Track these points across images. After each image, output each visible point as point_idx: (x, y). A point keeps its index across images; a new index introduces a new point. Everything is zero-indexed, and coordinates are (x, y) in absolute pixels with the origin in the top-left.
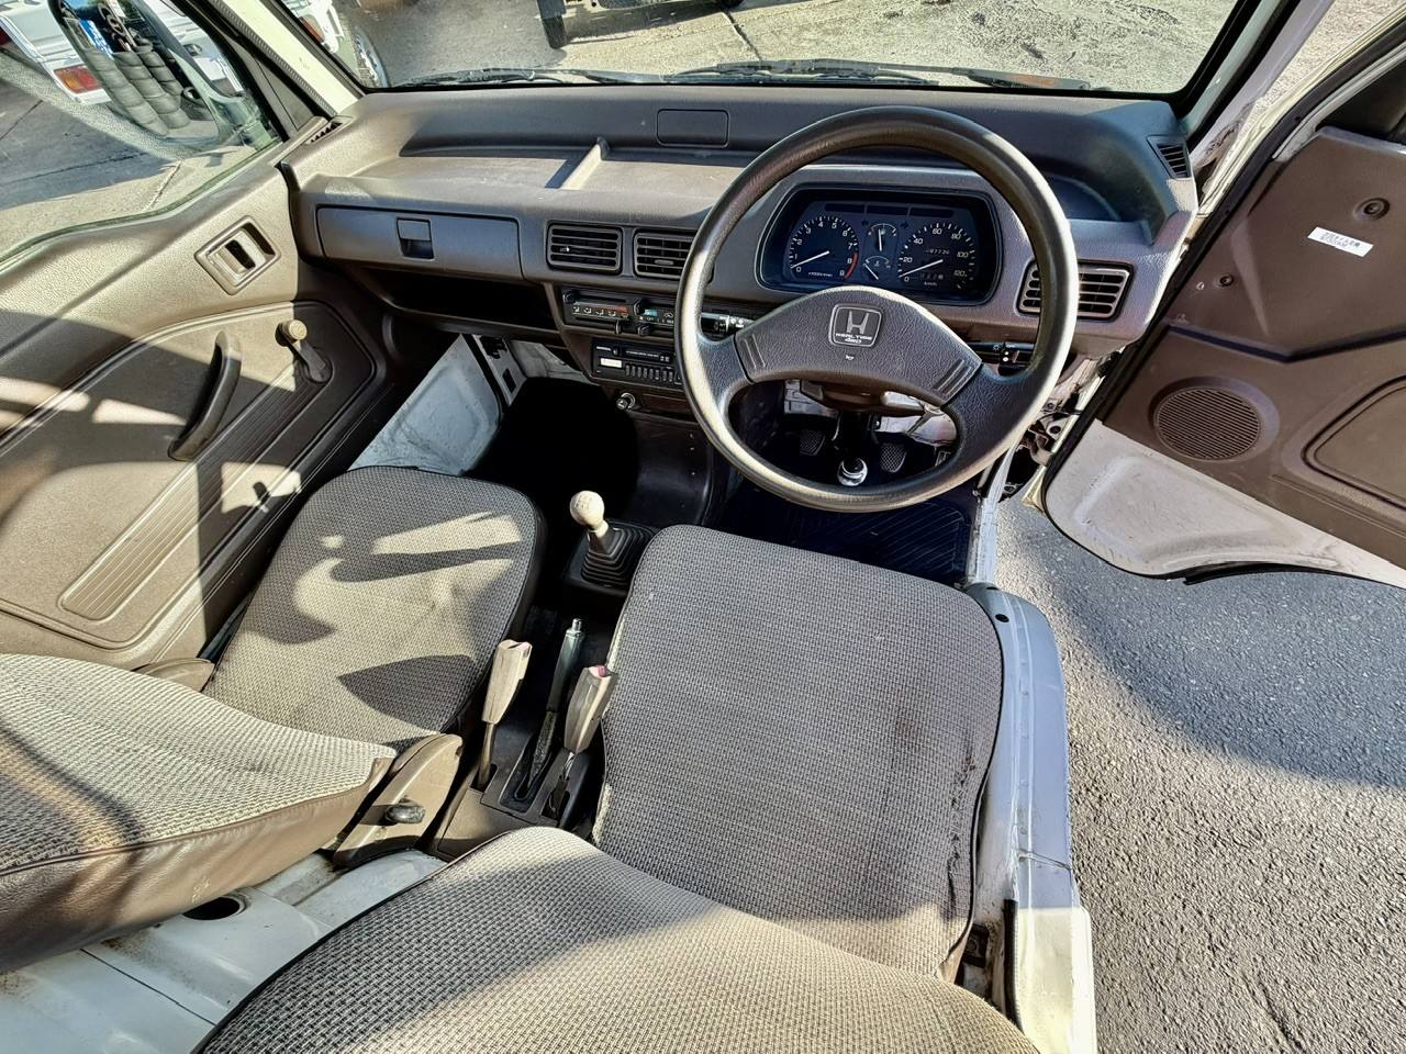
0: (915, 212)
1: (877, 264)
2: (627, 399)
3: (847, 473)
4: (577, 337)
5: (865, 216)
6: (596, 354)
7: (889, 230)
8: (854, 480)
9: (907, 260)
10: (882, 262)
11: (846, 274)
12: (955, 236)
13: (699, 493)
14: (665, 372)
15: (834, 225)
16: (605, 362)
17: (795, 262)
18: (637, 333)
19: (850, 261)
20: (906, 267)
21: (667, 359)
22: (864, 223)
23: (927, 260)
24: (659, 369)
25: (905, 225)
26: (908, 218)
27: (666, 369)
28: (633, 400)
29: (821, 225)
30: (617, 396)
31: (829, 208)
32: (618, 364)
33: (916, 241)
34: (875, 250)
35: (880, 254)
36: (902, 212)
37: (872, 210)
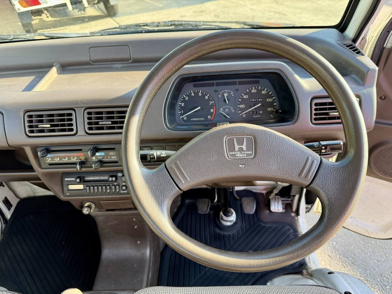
0: (240, 83)
1: (227, 110)
2: (89, 207)
3: (225, 218)
4: (51, 176)
5: (215, 88)
6: (65, 183)
7: (229, 93)
8: (230, 221)
9: (242, 106)
10: (229, 109)
11: (211, 117)
12: (263, 92)
13: (144, 254)
14: (113, 187)
15: (200, 94)
16: (71, 187)
17: (182, 115)
18: (92, 167)
19: (212, 110)
20: (243, 110)
21: (114, 179)
22: (216, 91)
23: (252, 105)
24: (109, 185)
25: (237, 90)
26: (237, 86)
27: (113, 185)
28: (93, 206)
29: (193, 94)
30: (82, 207)
31: (195, 86)
32: (81, 187)
33: (245, 97)
34: (224, 103)
35: (227, 105)
36: (235, 83)
37: (218, 84)
